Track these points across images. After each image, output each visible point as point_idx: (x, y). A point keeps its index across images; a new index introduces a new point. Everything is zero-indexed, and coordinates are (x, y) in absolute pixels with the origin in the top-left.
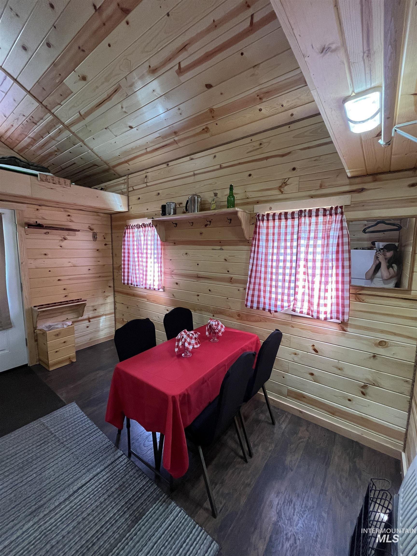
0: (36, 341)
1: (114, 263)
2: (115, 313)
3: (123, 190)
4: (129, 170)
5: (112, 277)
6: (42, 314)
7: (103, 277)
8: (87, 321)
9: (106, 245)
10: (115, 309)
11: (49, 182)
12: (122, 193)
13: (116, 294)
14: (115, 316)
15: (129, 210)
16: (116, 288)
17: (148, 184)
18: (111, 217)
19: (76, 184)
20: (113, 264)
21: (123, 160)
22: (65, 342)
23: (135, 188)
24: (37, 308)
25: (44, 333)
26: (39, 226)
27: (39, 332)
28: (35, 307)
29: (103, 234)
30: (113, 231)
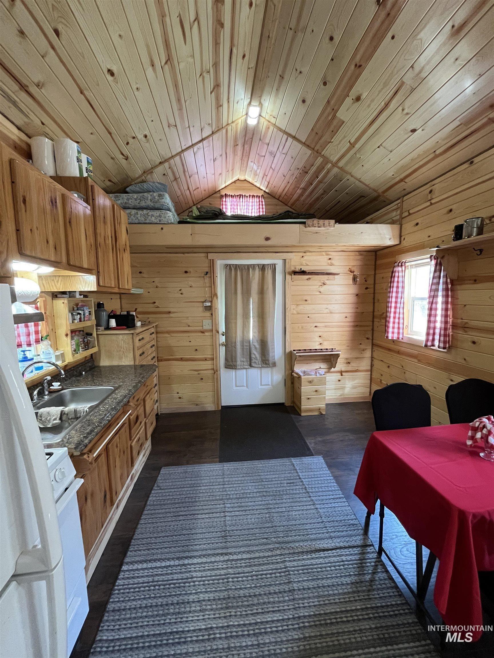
0: (293, 383)
1: (376, 310)
2: (371, 371)
3: (393, 219)
4: (404, 190)
5: (371, 328)
6: (299, 359)
7: (361, 326)
8: (339, 374)
9: (366, 288)
10: (372, 366)
11: (315, 227)
12: (393, 223)
13: (374, 347)
14: (371, 375)
15: (400, 242)
16: (374, 341)
17: (433, 201)
18: (376, 255)
19: (340, 223)
20: (374, 312)
21: (398, 179)
22: (316, 391)
23: (411, 212)
24: (295, 352)
25: (299, 377)
26: (303, 273)
27: (295, 375)
28: (294, 350)
29: (365, 276)
30: (377, 272)
